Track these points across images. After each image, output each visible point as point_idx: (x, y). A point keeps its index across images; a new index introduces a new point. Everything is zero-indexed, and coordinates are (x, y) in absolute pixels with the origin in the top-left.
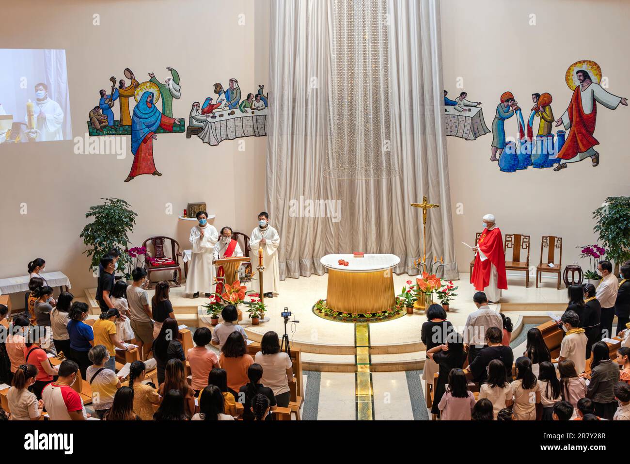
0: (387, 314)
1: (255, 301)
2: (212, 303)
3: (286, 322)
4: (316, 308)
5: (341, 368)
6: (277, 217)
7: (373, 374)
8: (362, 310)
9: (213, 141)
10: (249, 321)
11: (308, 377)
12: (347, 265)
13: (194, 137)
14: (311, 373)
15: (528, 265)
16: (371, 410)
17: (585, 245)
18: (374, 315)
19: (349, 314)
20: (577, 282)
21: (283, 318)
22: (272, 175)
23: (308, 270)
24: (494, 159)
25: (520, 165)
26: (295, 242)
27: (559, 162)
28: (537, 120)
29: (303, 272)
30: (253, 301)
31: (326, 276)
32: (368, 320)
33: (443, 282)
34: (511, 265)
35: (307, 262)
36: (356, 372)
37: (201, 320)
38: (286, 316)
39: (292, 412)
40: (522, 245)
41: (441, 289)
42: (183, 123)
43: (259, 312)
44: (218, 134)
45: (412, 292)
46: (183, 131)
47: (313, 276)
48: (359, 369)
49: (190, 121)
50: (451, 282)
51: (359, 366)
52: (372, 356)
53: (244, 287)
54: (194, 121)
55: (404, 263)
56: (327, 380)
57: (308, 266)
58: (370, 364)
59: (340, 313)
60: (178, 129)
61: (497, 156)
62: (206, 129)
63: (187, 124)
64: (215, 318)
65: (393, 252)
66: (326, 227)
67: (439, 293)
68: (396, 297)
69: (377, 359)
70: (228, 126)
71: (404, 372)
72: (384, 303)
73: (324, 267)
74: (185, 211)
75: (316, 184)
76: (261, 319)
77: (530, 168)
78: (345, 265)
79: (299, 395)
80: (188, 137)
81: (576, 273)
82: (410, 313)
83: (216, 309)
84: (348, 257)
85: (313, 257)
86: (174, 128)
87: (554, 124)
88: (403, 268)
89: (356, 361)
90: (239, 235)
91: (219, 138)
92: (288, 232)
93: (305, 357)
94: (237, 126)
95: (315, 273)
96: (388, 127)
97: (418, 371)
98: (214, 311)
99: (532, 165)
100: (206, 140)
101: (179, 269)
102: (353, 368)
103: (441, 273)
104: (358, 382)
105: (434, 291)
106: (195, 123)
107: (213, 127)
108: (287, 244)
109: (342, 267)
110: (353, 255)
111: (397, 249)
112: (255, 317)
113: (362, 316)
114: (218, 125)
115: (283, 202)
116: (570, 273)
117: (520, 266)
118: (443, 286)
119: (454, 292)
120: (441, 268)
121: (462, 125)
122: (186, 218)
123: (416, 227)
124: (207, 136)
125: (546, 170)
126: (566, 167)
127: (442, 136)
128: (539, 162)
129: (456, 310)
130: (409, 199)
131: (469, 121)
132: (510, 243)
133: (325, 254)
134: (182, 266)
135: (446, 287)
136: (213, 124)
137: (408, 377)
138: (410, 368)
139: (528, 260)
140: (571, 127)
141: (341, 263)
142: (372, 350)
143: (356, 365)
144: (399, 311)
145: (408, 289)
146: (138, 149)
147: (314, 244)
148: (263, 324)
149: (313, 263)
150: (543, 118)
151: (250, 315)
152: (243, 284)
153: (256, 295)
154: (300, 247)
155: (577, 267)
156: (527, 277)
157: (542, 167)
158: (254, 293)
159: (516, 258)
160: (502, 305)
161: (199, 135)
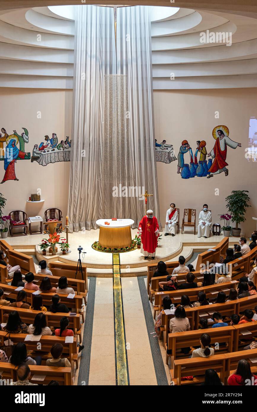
0: (128, 249)
1: (64, 242)
2: (43, 244)
3: (80, 253)
4: (93, 246)
5: (106, 275)
6: (75, 201)
7: (122, 278)
8: (116, 246)
9: (44, 164)
10: (61, 253)
11: (90, 280)
12: (109, 225)
13: (34, 161)
14: (91, 278)
15: (195, 224)
16: (121, 296)
17: (222, 214)
18: (122, 249)
19: (110, 249)
20: (218, 232)
21: (78, 251)
22: (73, 180)
23: (90, 227)
24: (179, 172)
25: (191, 175)
26: (83, 213)
27: (210, 174)
28: (199, 153)
29: (87, 228)
30: (63, 242)
31: (99, 230)
32: (119, 252)
34: (187, 224)
35: (89, 223)
36: (113, 277)
37: (38, 253)
38: (80, 250)
39: (83, 297)
40: (192, 214)
42: (29, 155)
43: (66, 248)
44: (47, 160)
46: (30, 159)
47: (92, 230)
48: (115, 276)
49: (33, 154)
51: (115, 274)
52: (121, 269)
53: (59, 236)
54: (35, 154)
55: (136, 223)
56: (99, 281)
57: (90, 225)
58: (120, 273)
59: (105, 248)
60: (27, 158)
61: (180, 171)
62: (41, 158)
63: (31, 155)
64: (44, 251)
65: (130, 218)
66: (98, 206)
68: (132, 240)
69: (123, 271)
70: (52, 156)
71: (137, 277)
72: (126, 243)
73: (97, 225)
74: (30, 198)
75: (94, 185)
76: (67, 251)
77: (196, 177)
78: (108, 225)
79: (86, 289)
80: (32, 161)
81: (218, 228)
83: (45, 247)
84: (109, 221)
85: (92, 221)
86: (25, 157)
87: (207, 156)
88: (135, 226)
89: (113, 272)
90: (56, 210)
91: (47, 162)
92: (80, 208)
93: (89, 270)
94: (56, 156)
95: (93, 228)
96: (128, 157)
97: (143, 277)
98: (44, 248)
99: (197, 175)
100: (41, 163)
101: (27, 227)
102: (112, 275)
104: (114, 282)
106: (35, 155)
107: (44, 157)
108: (79, 214)
109: (106, 225)
110: (111, 219)
111: (132, 217)
112: (64, 251)
113: (116, 249)
114: (46, 156)
115: (78, 193)
116: (215, 227)
117: (191, 224)
119: (160, 237)
121: (163, 156)
122: (30, 202)
124: (41, 161)
126: (213, 176)
127: (154, 161)
128: (200, 174)
129: (161, 246)
131: (167, 154)
132: (187, 213)
133: (98, 219)
134: (28, 225)
136: (44, 155)
137: (138, 279)
138: (139, 275)
139: (195, 221)
140: (215, 157)
141: (106, 223)
142: (121, 267)
143: (113, 274)
144: (134, 247)
145: (138, 236)
146: (7, 167)
147: (93, 214)
148: (68, 254)
149: (92, 223)
150: (202, 153)
151: (61, 250)
152: (58, 234)
153: (65, 240)
154: (86, 215)
155: (218, 225)
156: (195, 229)
157: (202, 176)
158: (64, 239)
159: (189, 221)
160: (183, 243)
161: (37, 161)
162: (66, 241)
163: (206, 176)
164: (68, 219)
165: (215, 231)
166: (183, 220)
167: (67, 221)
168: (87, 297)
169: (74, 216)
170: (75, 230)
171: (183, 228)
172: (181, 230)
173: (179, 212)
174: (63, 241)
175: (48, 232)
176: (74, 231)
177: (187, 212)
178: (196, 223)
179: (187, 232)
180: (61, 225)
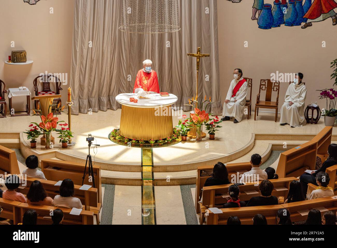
0: (166, 141)
1: (65, 129)
2: (31, 130)
3: (89, 145)
4: (111, 135)
5: (130, 182)
6: (82, 63)
7: (155, 187)
8: (148, 138)
9: (32, 1)
10: (60, 145)
11: (105, 189)
12: (136, 102)
14: (107, 185)
15: (277, 104)
16: (154, 215)
17: (324, 88)
18: (156, 141)
19: (137, 141)
20: (315, 118)
22: (78, 29)
23: (105, 105)
24: (254, 18)
25: (274, 23)
26: (95, 83)
27: (306, 21)
29: (101, 107)
30: (63, 129)
31: (120, 111)
32: (151, 146)
33: (210, 117)
34: (264, 104)
35: (104, 99)
36: (142, 186)
37: (23, 144)
38: (90, 141)
39: (94, 214)
40: (274, 88)
41: (209, 122)
43: (67, 138)
45: (186, 124)
47: (109, 111)
48: (145, 184)
50: (217, 117)
51: (144, 181)
52: (155, 173)
53: (57, 118)
55: (181, 101)
56: (120, 191)
57: (106, 103)
58: (153, 179)
59: (130, 140)
61: (257, 16)
64: (33, 142)
65: (172, 92)
66: (120, 72)
67: (207, 125)
68: (173, 127)
69: (157, 176)
71: (179, 186)
72: (164, 133)
73: (117, 103)
74: (9, 57)
75: (113, 37)
76: (69, 143)
77: (282, 26)
78: (134, 102)
79: (99, 202)
81: (315, 111)
82: (184, 141)
83: (34, 135)
84: (137, 96)
85: (109, 96)
88: (178, 105)
89: (142, 177)
92: (90, 76)
93: (103, 173)
95: (111, 108)
97: (190, 186)
98: (33, 137)
99: (284, 23)
101: (5, 103)
102: (140, 182)
103: (208, 110)
104: (144, 193)
105: (203, 123)
109: (132, 103)
111: (175, 90)
112: (64, 142)
113: (147, 142)
115: (86, 51)
116: (310, 111)
117: (271, 105)
118: (211, 120)
119: (219, 125)
120: (209, 106)
122: (11, 63)
123: (190, 73)
125: (295, 27)
126: (311, 25)
128: (290, 21)
129: (220, 139)
130: (185, 50)
132: (264, 87)
133: (119, 94)
134: (7, 101)
135: (213, 121)
137: (181, 190)
138: (183, 183)
139: (277, 100)
141: (132, 100)
142: (155, 169)
143: (142, 180)
144: (175, 139)
145: (183, 122)
147: (110, 85)
148: (70, 147)
149: (109, 100)
151: (60, 140)
152: (55, 116)
153: (65, 125)
154: (99, 87)
155: (315, 106)
156: (277, 113)
157: (292, 25)
158: (64, 123)
159: (268, 99)
160: (256, 135)
162: (67, 127)
163: (300, 24)
164: (70, 92)
165: (310, 117)
166: (258, 98)
167: (69, 95)
168: (100, 215)
169: (81, 87)
170: (82, 110)
171: (257, 111)
172: (253, 113)
173: (252, 85)
174: (63, 126)
175: (39, 112)
176: (80, 111)
177: (265, 85)
178: (279, 104)
179: (264, 118)
180: (59, 101)
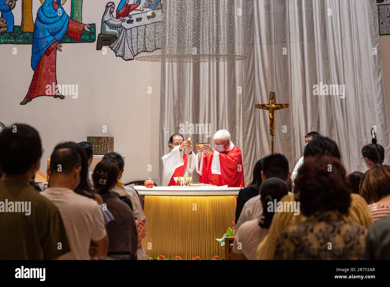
9: (128, 55)
13: (105, 49)
42: (93, 30)
44: (134, 45)
46: (93, 41)
49: (103, 28)
54: (107, 26)
60: (87, 38)
62: (120, 38)
63: (98, 31)
70: (147, 33)
80: (99, 48)
86: (83, 37)
91: (135, 49)
94: (158, 33)
100: (120, 53)
106: (108, 29)
107: (129, 35)
114: (134, 33)
124: (121, 47)
136: (129, 31)
146: (39, 62)
161: (112, 46)
